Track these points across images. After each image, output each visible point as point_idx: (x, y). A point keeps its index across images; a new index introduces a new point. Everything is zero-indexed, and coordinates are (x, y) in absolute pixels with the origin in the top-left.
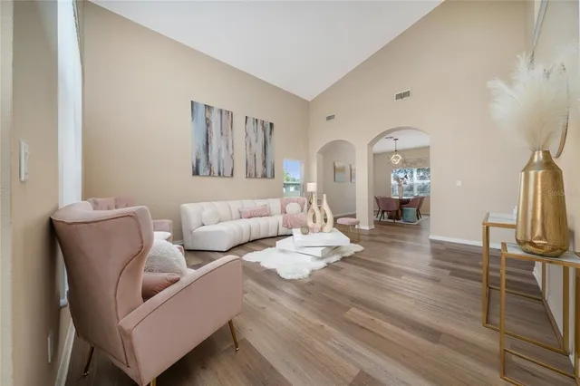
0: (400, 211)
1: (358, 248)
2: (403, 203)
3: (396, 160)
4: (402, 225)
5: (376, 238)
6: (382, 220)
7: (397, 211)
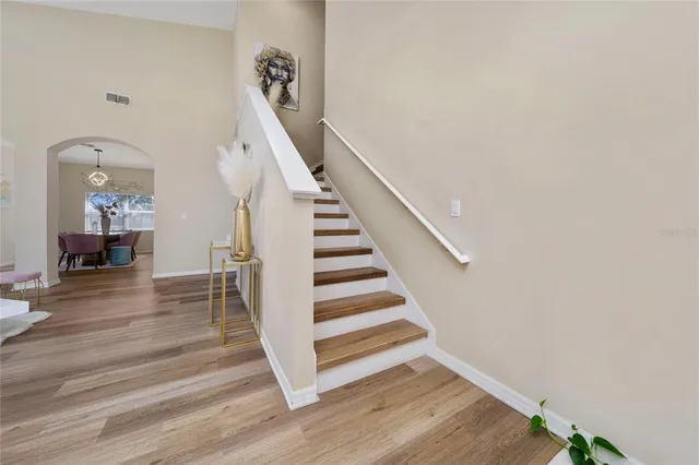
0: (105, 253)
1: (41, 315)
2: (110, 241)
3: (98, 179)
4: (108, 271)
5: (69, 296)
6: (71, 268)
7: (100, 253)
